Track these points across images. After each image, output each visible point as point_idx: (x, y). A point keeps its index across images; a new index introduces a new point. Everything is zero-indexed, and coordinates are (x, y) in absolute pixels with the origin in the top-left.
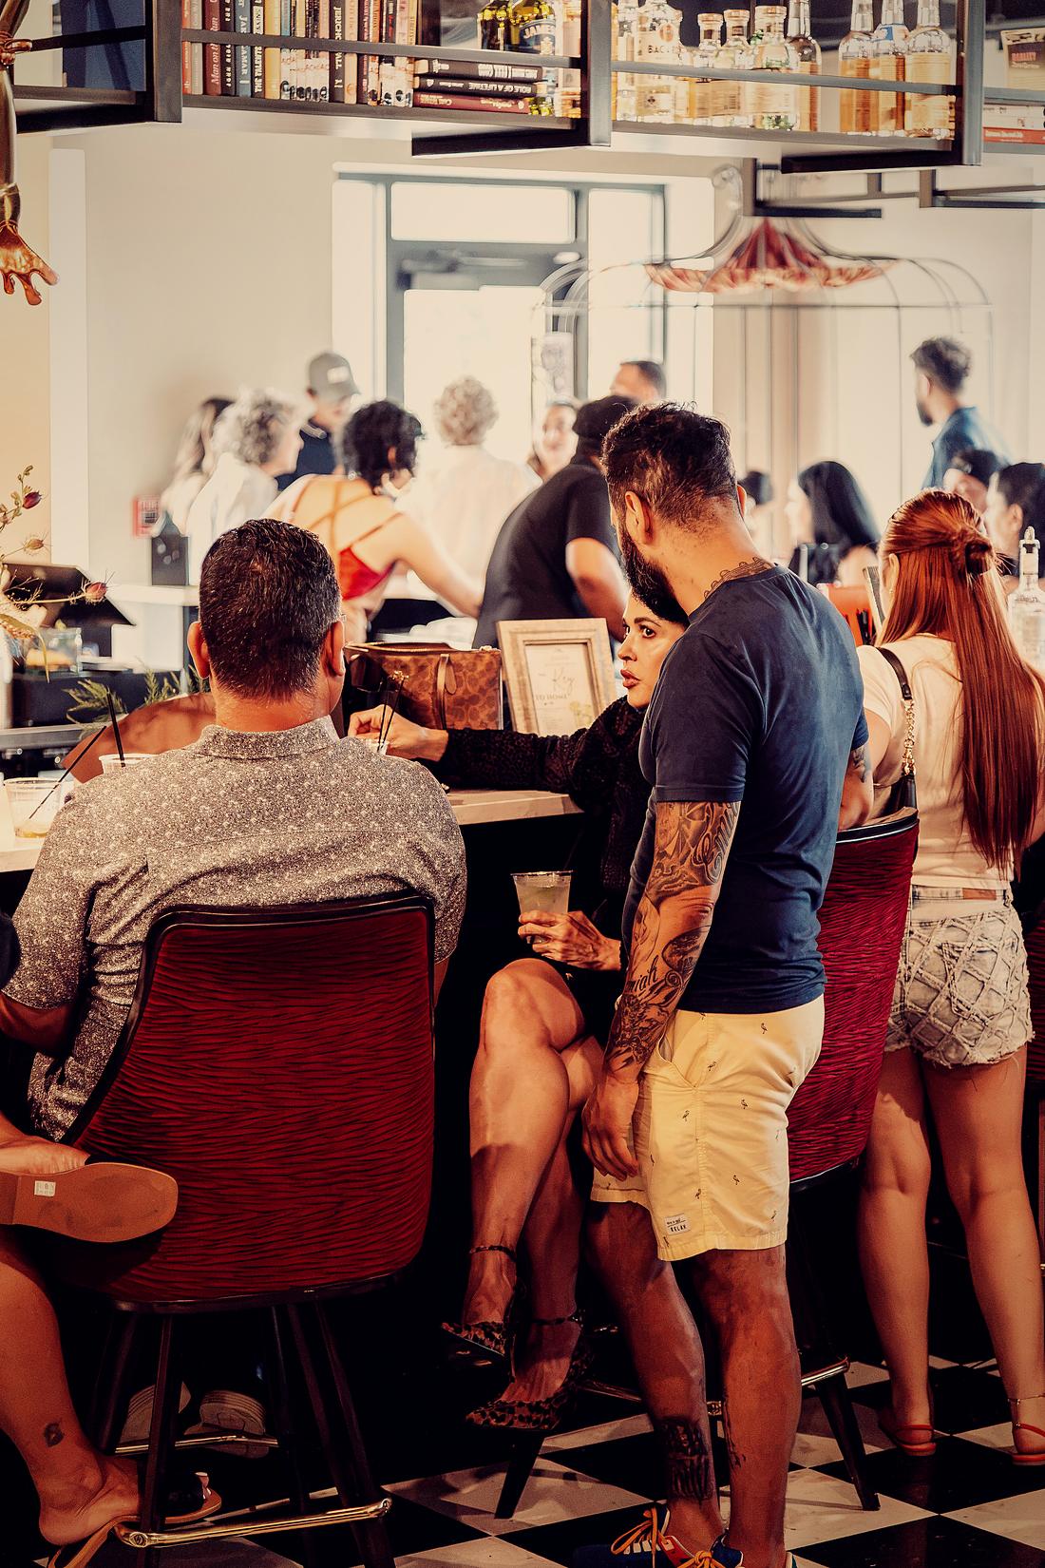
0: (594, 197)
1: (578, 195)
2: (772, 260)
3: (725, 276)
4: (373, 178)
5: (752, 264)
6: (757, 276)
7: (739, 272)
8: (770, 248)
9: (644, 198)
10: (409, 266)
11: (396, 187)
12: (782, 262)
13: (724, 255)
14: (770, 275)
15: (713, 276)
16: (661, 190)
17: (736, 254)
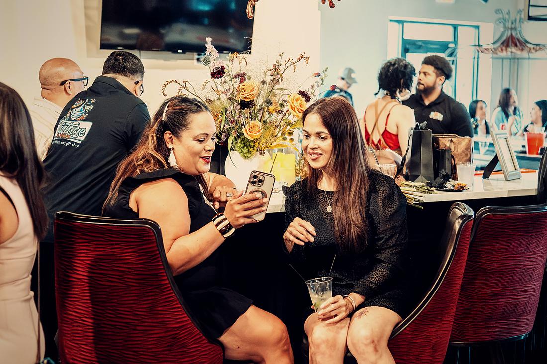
0: (460, 29)
1: (455, 28)
2: (513, 45)
3: (500, 49)
4: (399, 22)
5: (508, 46)
6: (509, 49)
7: (504, 48)
8: (512, 41)
9: (473, 29)
10: (408, 46)
11: (405, 24)
12: (516, 45)
13: (498, 44)
14: (513, 49)
15: (496, 49)
16: (478, 27)
17: (503, 43)
